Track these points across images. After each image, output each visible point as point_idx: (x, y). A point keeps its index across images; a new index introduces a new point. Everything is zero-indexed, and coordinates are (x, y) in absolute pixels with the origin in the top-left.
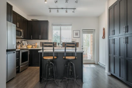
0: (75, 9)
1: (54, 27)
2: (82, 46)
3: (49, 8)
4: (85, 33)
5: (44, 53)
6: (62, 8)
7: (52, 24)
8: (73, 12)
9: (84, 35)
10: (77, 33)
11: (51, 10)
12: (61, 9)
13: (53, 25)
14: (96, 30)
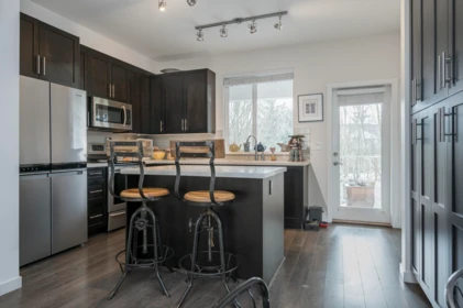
0: (285, 13)
1: (234, 89)
2: (336, 154)
3: (197, 28)
4: (346, 104)
5: (146, 176)
6: (238, 20)
7: (225, 79)
8: (276, 26)
9: (342, 109)
10: (313, 105)
11: (204, 31)
12: (235, 24)
13: (229, 81)
14: (394, 89)
